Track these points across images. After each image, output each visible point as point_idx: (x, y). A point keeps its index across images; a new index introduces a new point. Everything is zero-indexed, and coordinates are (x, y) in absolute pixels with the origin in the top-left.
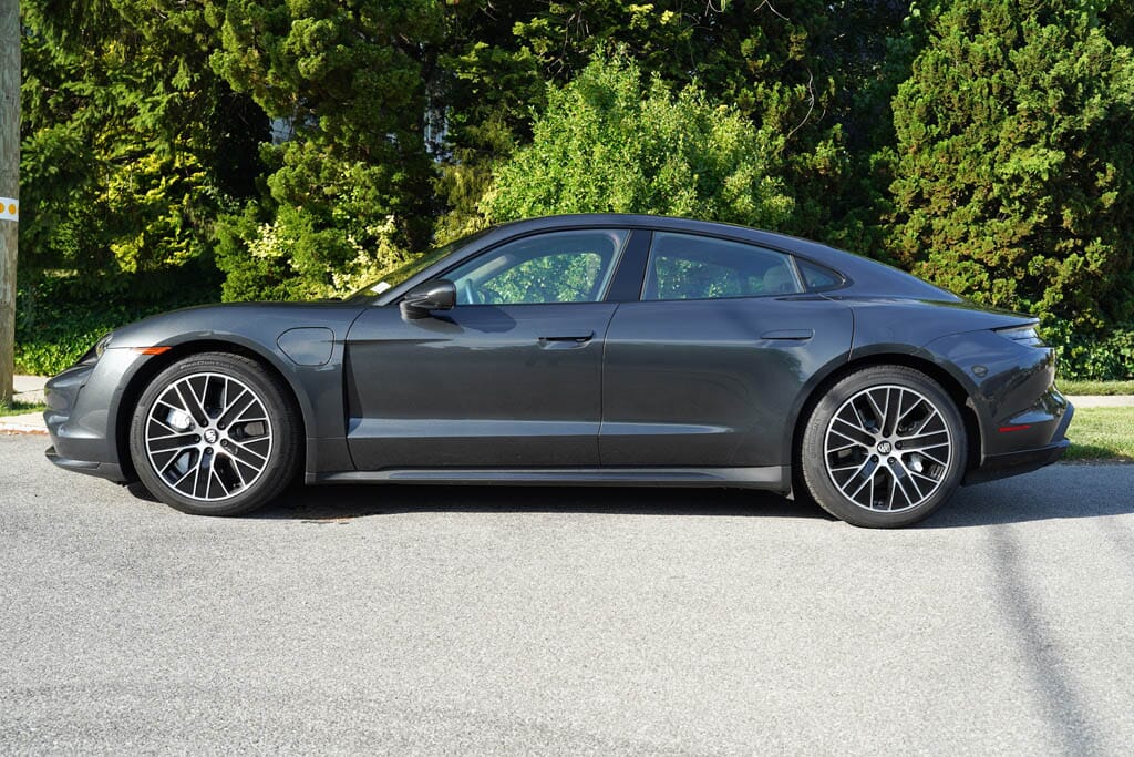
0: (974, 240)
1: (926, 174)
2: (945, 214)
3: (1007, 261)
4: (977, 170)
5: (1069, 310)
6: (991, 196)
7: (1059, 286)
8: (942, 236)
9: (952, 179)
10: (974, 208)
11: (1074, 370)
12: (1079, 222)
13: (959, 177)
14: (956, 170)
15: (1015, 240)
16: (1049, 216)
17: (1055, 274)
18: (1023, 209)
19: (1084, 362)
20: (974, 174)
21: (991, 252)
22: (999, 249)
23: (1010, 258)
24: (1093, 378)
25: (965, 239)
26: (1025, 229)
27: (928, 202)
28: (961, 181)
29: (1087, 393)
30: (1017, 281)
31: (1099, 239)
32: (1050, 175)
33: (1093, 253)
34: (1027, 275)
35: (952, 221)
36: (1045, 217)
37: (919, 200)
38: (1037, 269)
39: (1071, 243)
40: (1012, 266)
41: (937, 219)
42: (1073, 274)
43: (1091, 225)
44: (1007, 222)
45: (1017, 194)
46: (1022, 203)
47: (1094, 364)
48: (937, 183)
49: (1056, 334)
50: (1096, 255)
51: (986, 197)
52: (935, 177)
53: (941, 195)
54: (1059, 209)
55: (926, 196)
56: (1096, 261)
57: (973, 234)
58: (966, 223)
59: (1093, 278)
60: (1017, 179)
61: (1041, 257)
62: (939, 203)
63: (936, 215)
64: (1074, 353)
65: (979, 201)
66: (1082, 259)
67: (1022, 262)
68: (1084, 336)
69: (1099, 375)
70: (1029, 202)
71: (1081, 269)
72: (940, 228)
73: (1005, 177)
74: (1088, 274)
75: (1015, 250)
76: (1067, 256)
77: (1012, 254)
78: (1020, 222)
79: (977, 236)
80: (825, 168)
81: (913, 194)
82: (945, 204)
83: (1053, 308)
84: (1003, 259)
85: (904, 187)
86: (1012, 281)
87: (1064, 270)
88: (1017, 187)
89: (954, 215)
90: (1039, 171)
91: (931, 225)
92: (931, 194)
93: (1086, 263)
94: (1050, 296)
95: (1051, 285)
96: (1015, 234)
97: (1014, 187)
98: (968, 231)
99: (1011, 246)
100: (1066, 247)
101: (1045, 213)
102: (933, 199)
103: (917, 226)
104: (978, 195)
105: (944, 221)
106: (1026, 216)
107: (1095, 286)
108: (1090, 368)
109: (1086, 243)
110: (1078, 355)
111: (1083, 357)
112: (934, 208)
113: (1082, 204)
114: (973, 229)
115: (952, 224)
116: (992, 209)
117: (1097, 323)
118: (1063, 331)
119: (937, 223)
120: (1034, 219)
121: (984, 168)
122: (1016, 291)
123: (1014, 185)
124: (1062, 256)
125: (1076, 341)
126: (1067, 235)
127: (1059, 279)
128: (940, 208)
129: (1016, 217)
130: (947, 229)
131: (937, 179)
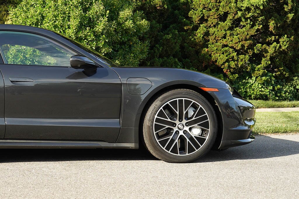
0: (229, 37)
1: (206, 7)
2: (215, 26)
3: (245, 47)
4: (229, 5)
5: (273, 69)
6: (236, 17)
7: (268, 58)
8: (214, 36)
9: (218, 9)
10: (228, 23)
11: (276, 96)
12: (276, 28)
13: (221, 9)
14: (220, 5)
15: (248, 37)
16: (263, 25)
17: (267, 52)
18: (251, 23)
19: (280, 93)
20: (228, 8)
21: (237, 43)
22: (241, 41)
23: (246, 45)
24: (285, 100)
25: (224, 37)
26: (253, 32)
27: (207, 21)
28: (222, 11)
29: (283, 107)
30: (249, 56)
31: (286, 36)
32: (263, 6)
33: (283, 42)
34: (254, 53)
35: (219, 29)
36: (261, 26)
37: (203, 20)
38: (258, 50)
39: (273, 38)
40: (247, 49)
41: (211, 29)
42: (275, 52)
43: (282, 29)
44: (244, 29)
45: (248, 16)
46: (251, 20)
47: (285, 93)
48: (211, 12)
49: (267, 79)
50: (285, 43)
51: (234, 17)
52: (210, 9)
53: (213, 17)
54: (267, 22)
55: (206, 18)
56: (285, 46)
57: (228, 35)
58: (225, 30)
59: (283, 53)
60: (248, 9)
61: (260, 45)
62: (212, 20)
63: (210, 27)
64: (276, 89)
65: (231, 20)
66: (279, 45)
67: (251, 47)
68: (280, 81)
69: (288, 98)
70: (254, 19)
71: (278, 49)
72: (213, 32)
73: (243, 8)
74: (281, 51)
75: (248, 42)
76: (272, 44)
77: (247, 44)
78: (250, 28)
79: (230, 35)
80: (160, 6)
81: (200, 17)
82: (215, 21)
83: (265, 68)
84: (243, 46)
85: (195, 14)
86: (247, 56)
87: (271, 50)
88: (248, 13)
89: (219, 26)
90: (259, 5)
91: (209, 31)
92: (208, 17)
93: (280, 47)
94: (264, 62)
95: (264, 57)
96: (248, 34)
97: (247, 13)
98: (226, 34)
99: (246, 40)
100: (271, 40)
101: (261, 24)
102: (209, 19)
103: (202, 32)
104: (230, 17)
105: (215, 29)
106: (253, 26)
107: (284, 57)
108: (284, 95)
109: (280, 37)
110: (278, 89)
111: (280, 90)
112: (209, 23)
113: (278, 19)
114: (228, 32)
115: (218, 31)
116: (236, 23)
117: (286, 74)
118: (270, 78)
119: (212, 30)
120: (256, 27)
121: (233, 4)
122: (249, 60)
123: (247, 12)
124: (269, 44)
125: (277, 83)
126: (271, 34)
127: (269, 54)
128: (212, 23)
129: (248, 26)
130: (216, 33)
131: (210, 10)
